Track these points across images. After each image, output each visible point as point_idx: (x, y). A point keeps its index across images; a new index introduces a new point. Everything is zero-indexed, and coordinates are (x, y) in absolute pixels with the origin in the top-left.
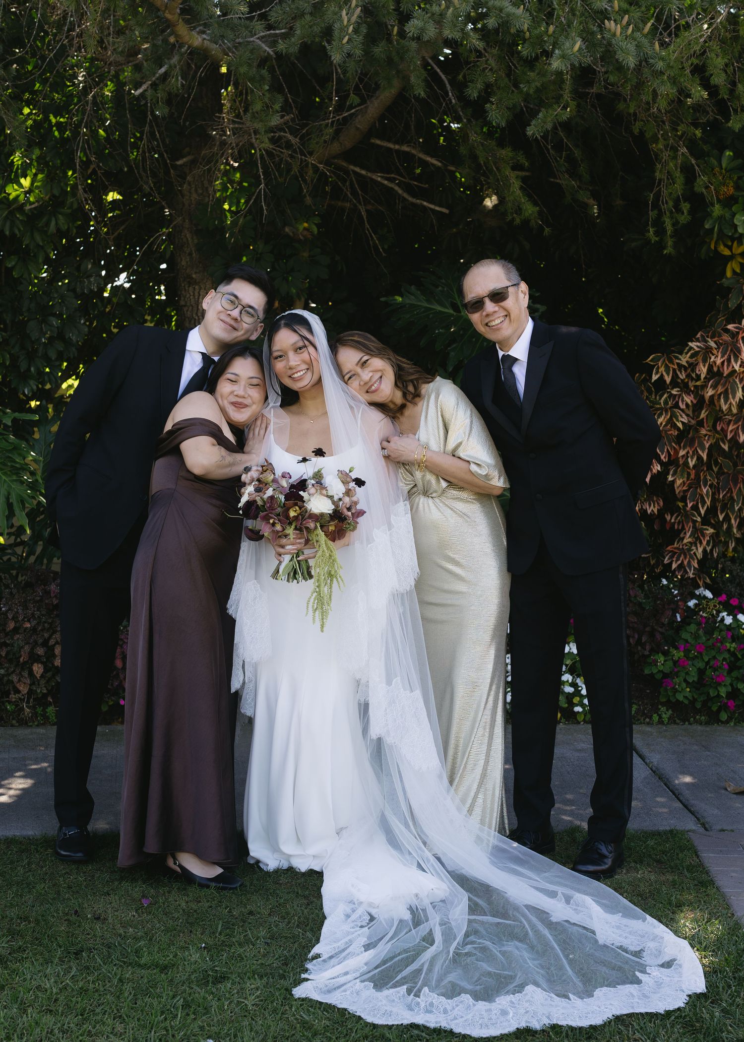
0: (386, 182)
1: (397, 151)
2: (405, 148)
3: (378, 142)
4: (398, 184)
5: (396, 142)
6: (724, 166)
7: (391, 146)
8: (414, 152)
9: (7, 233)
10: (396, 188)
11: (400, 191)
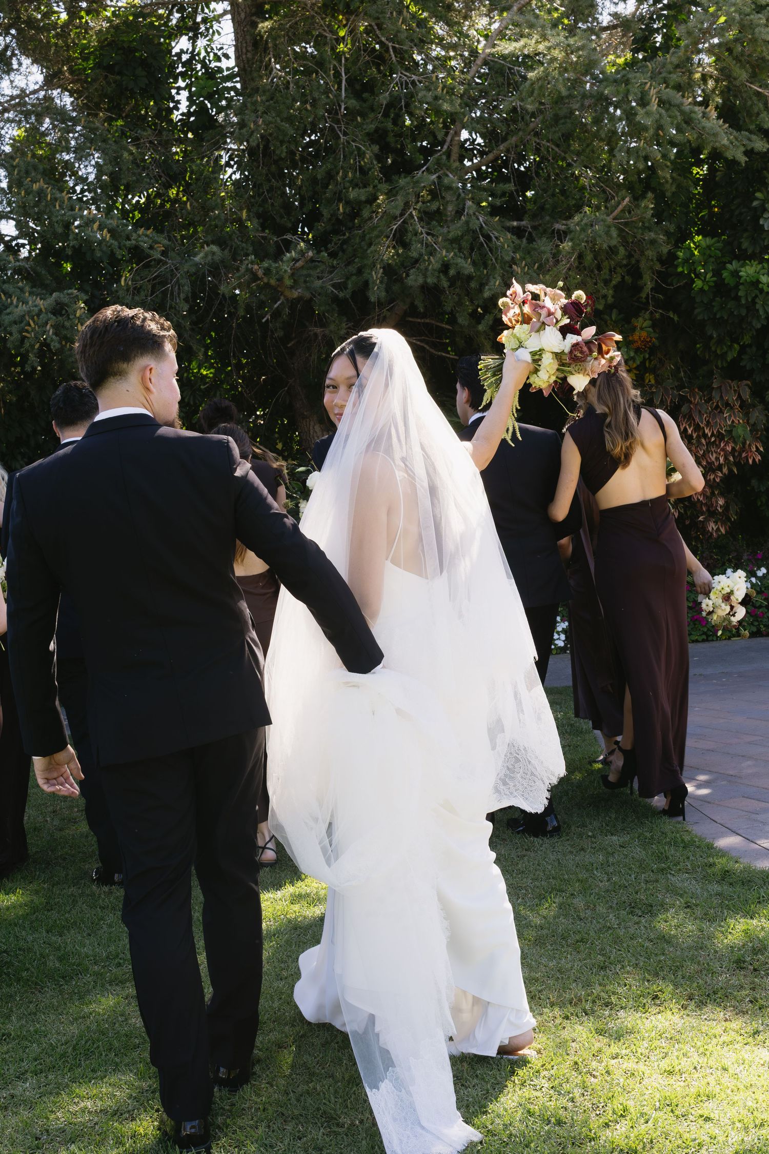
0: (418, 343)
1: (423, 323)
2: (428, 321)
3: (410, 319)
4: (427, 343)
5: (421, 318)
6: (614, 319)
7: (419, 320)
8: (433, 322)
9: (192, 403)
10: (425, 346)
11: (428, 348)
